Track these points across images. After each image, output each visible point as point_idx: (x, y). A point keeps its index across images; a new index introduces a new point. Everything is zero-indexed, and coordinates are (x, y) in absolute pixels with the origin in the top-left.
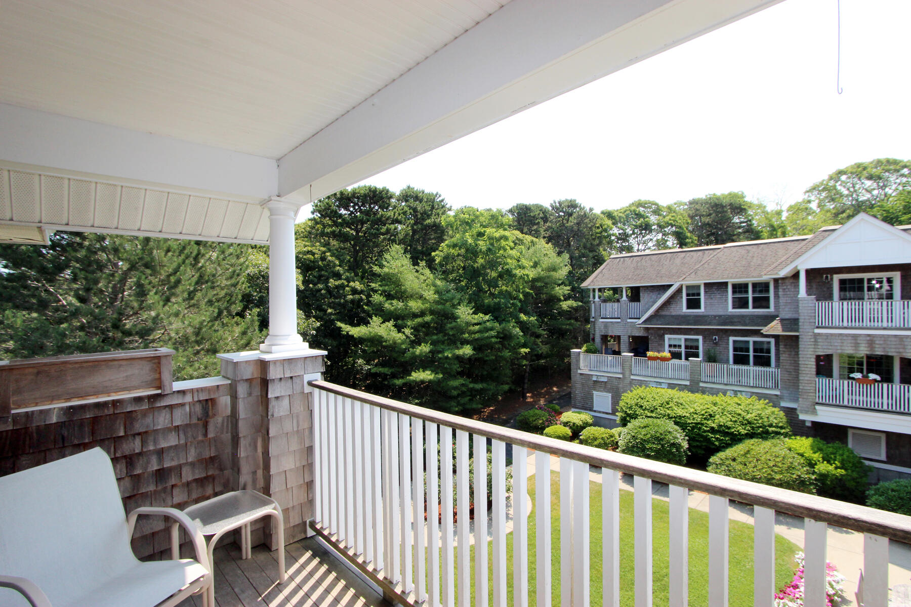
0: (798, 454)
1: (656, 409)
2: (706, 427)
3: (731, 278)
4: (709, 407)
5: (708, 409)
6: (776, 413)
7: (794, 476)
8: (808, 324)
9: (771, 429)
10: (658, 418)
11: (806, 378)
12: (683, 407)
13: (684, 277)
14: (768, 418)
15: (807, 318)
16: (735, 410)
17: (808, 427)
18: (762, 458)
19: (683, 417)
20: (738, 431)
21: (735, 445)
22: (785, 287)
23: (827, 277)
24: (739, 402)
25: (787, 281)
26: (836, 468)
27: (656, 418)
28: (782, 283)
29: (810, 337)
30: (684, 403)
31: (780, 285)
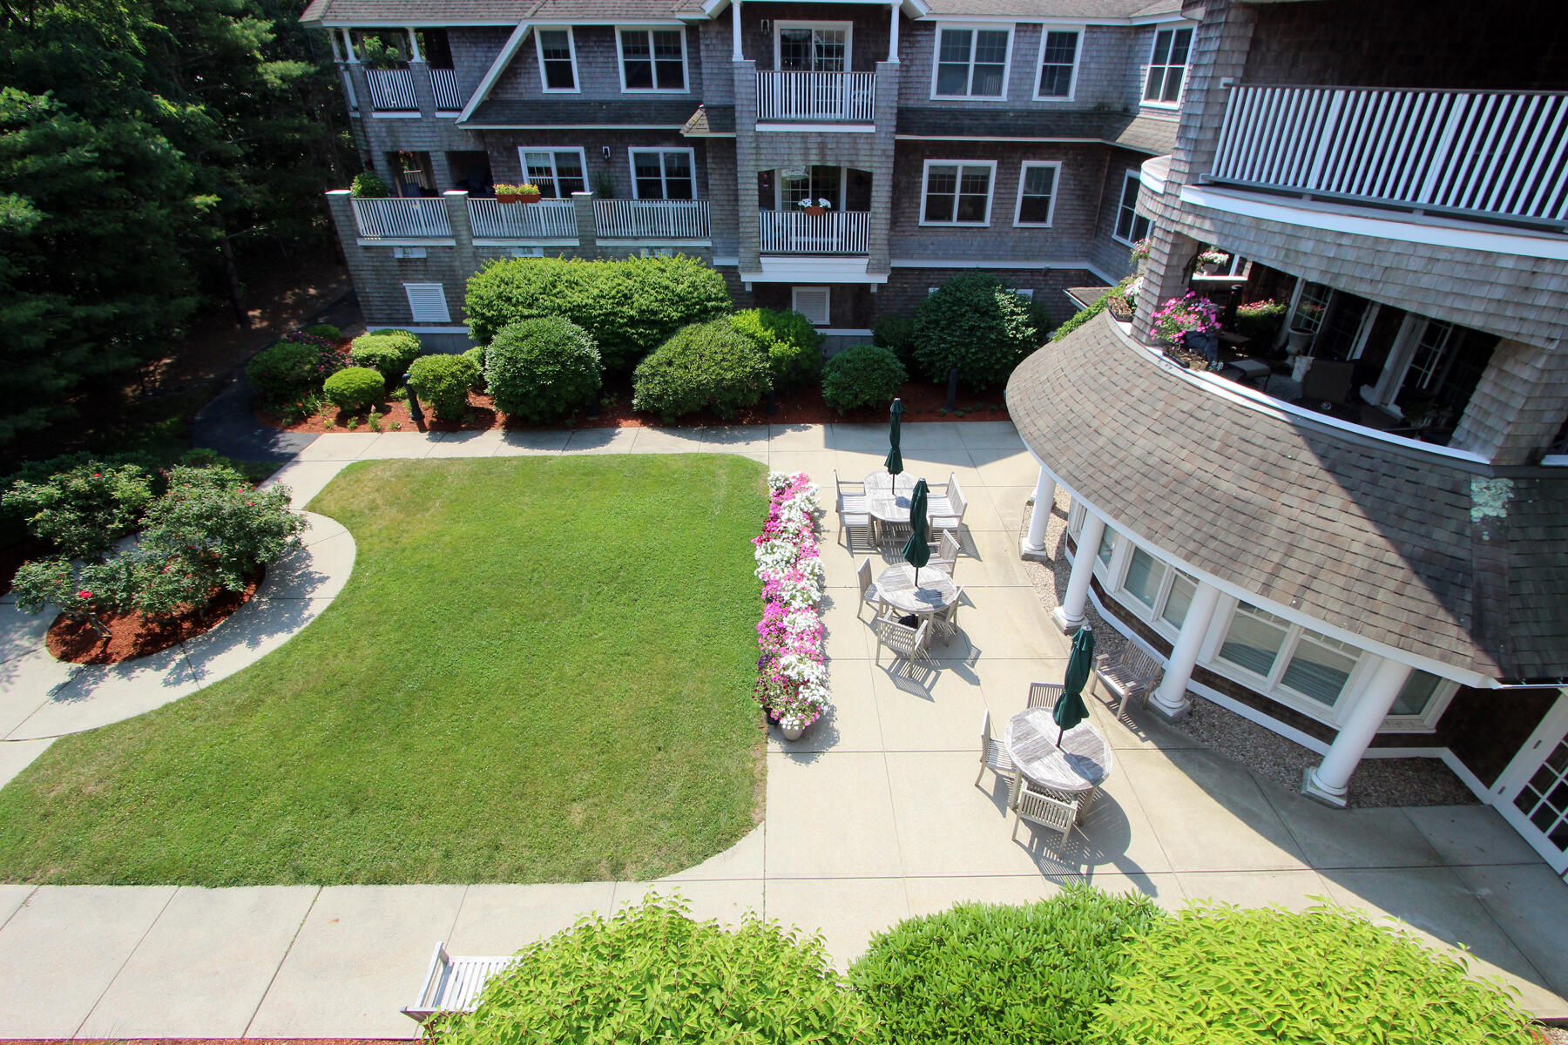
0: (747, 335)
1: (537, 300)
2: (622, 317)
3: (619, 17)
4: (620, 282)
5: (620, 285)
6: (713, 277)
7: (748, 369)
8: (747, 115)
9: (709, 304)
10: (543, 316)
11: (748, 214)
12: (580, 288)
13: (534, 8)
14: (704, 286)
15: (745, 102)
16: (659, 280)
17: (749, 293)
18: (707, 353)
19: (584, 307)
20: (668, 316)
21: (667, 339)
22: (708, 42)
23: (765, 23)
24: (663, 267)
25: (711, 28)
26: (791, 346)
27: (540, 316)
28: (704, 33)
29: (750, 140)
30: (581, 281)
31: (701, 35)
